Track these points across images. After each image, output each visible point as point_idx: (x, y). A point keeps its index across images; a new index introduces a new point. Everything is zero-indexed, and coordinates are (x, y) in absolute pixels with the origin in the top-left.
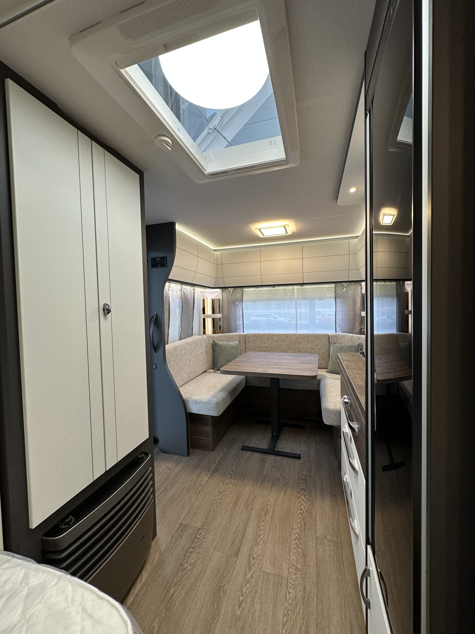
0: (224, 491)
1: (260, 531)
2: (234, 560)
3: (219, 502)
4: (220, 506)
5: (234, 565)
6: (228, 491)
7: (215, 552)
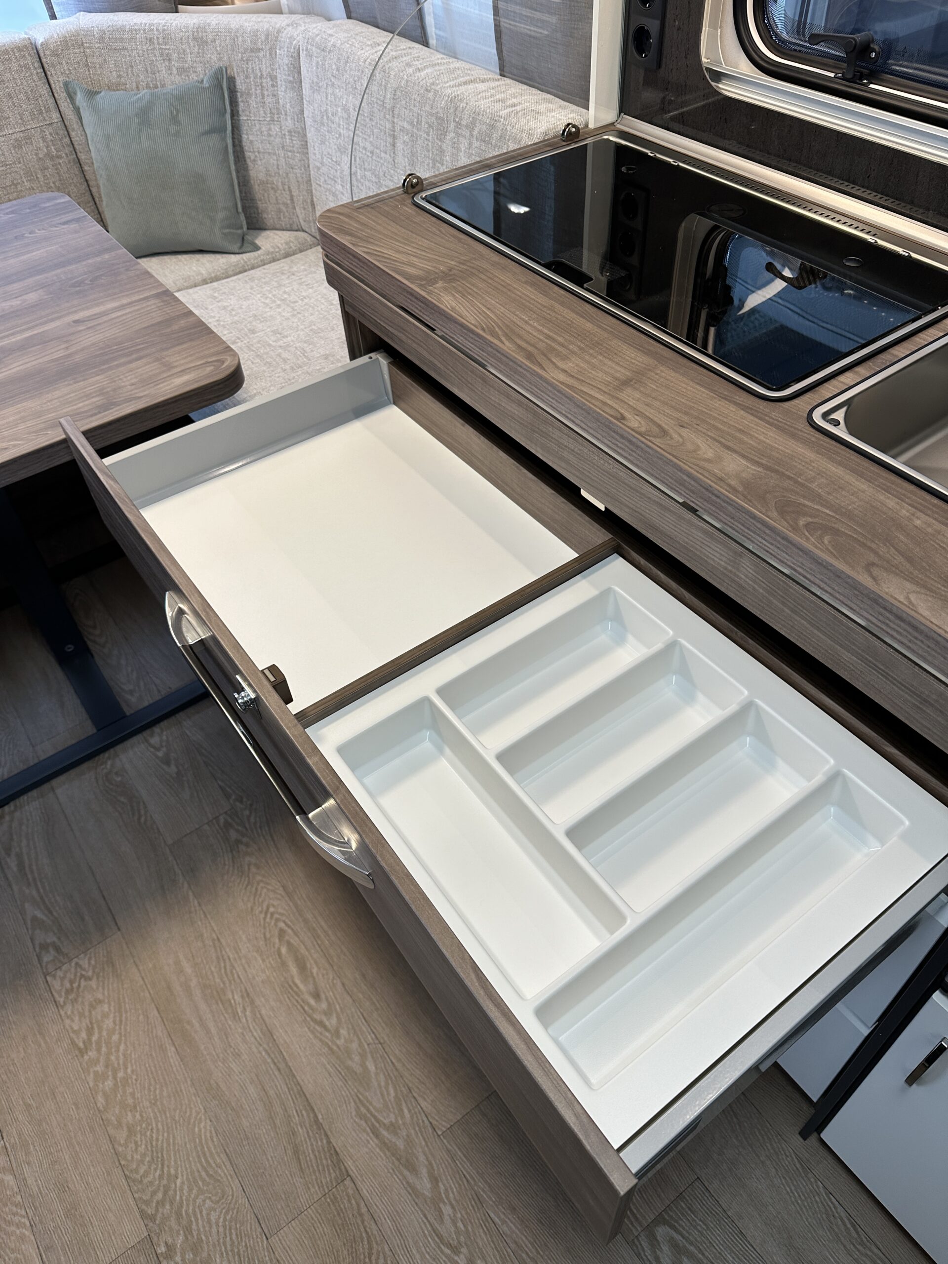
0: (90, 1032)
1: (337, 1034)
2: (348, 1196)
3: (116, 1085)
4: (133, 1094)
5: (364, 1210)
6: (105, 1016)
7: (274, 1240)
